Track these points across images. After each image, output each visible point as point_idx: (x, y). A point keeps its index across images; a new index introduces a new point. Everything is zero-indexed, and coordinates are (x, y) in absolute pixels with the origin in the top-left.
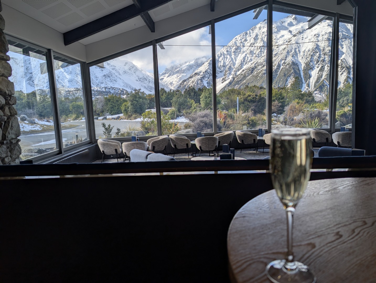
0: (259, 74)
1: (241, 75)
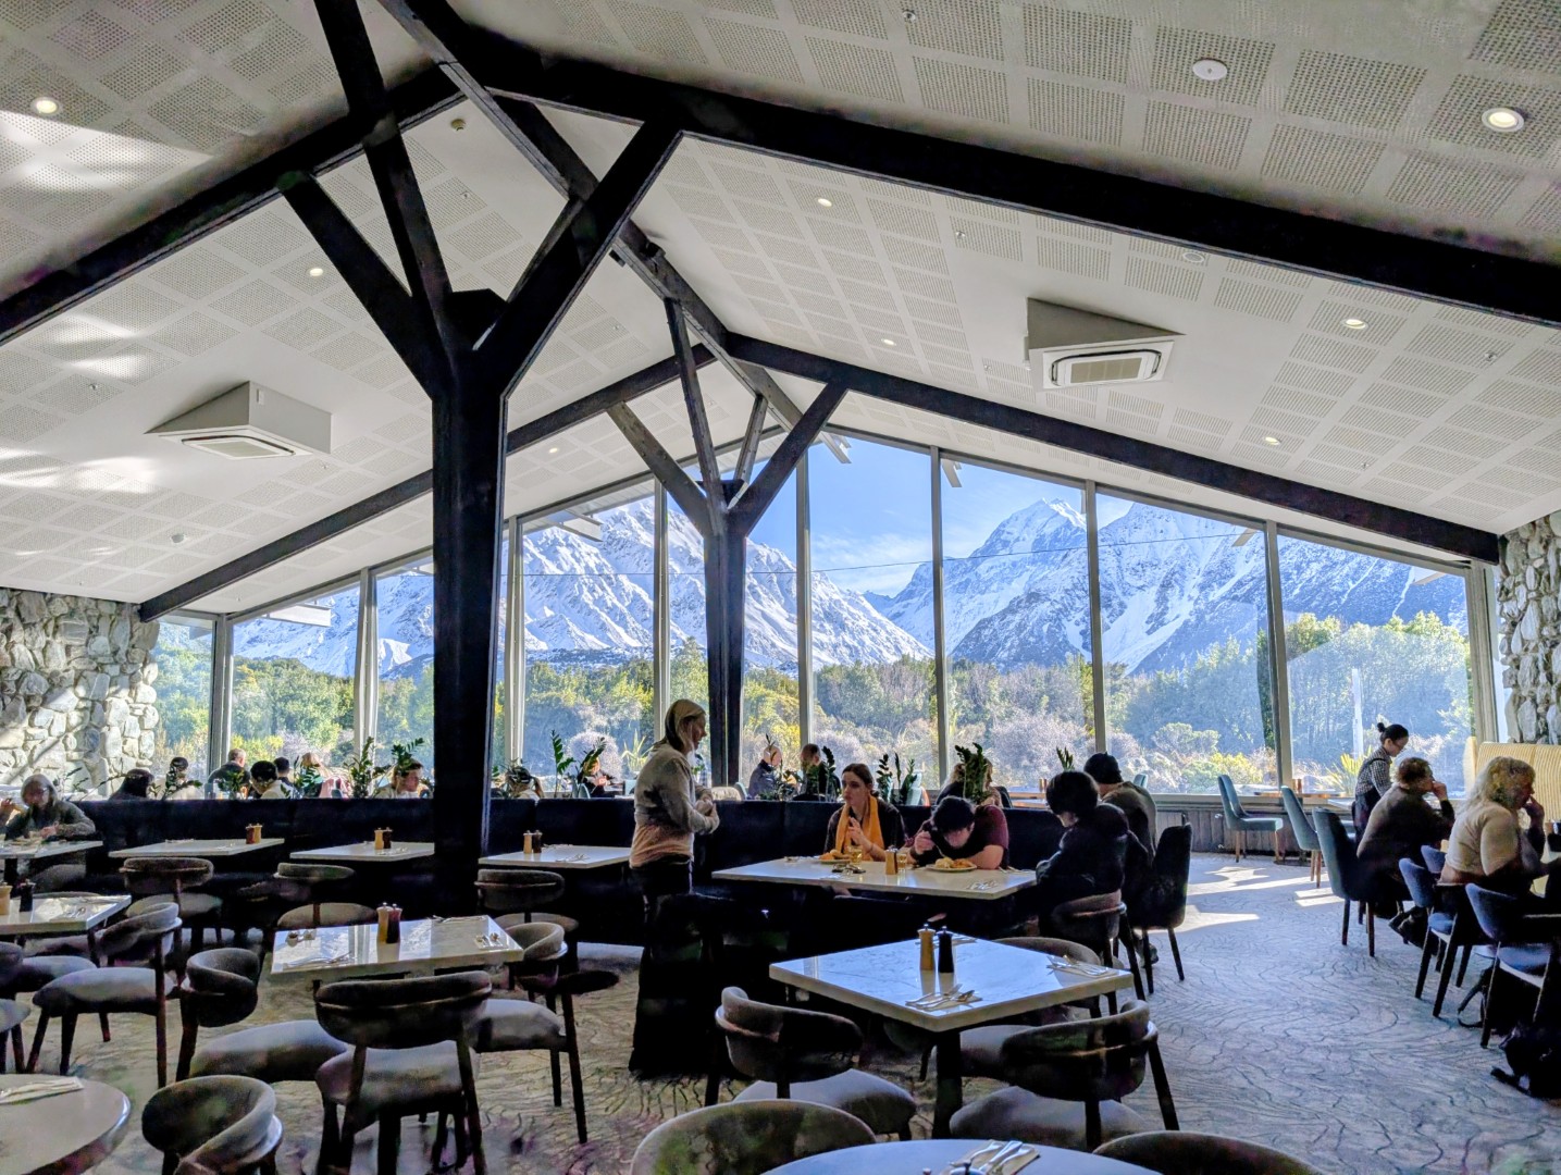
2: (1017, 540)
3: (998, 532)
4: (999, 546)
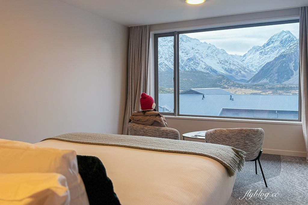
2: (276, 41)
3: (271, 39)
4: (271, 43)
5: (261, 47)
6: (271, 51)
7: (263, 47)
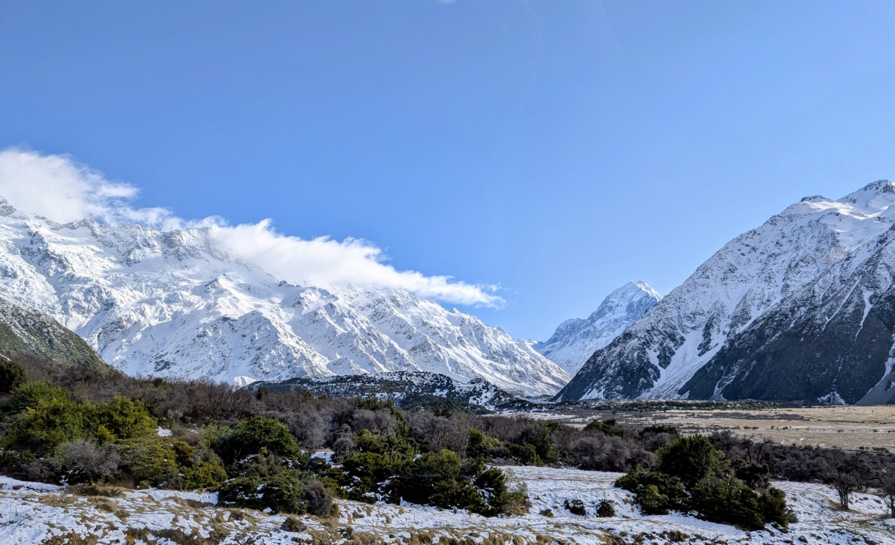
0: (804, 328)
1: (750, 334)
2: (617, 306)
3: (605, 302)
4: (607, 310)
5: (584, 321)
6: (609, 330)
7: (589, 322)
